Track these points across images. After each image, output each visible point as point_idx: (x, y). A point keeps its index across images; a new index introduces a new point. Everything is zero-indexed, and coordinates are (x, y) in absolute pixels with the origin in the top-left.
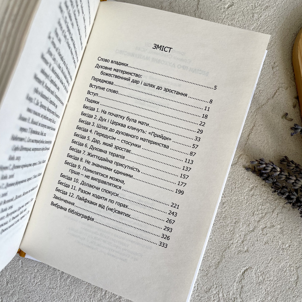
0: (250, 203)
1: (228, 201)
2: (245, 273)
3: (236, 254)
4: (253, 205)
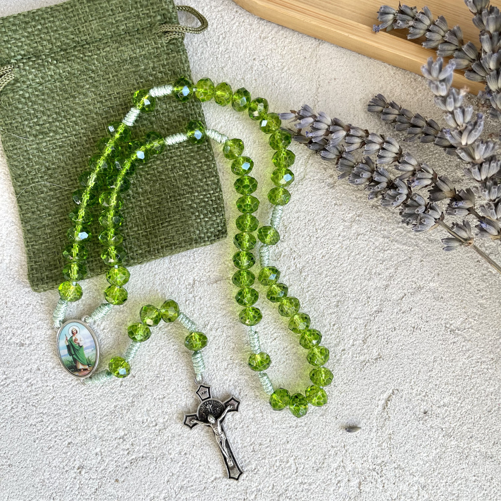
0: (357, 253)
1: (308, 262)
2: (387, 406)
3: (358, 370)
4: (364, 255)
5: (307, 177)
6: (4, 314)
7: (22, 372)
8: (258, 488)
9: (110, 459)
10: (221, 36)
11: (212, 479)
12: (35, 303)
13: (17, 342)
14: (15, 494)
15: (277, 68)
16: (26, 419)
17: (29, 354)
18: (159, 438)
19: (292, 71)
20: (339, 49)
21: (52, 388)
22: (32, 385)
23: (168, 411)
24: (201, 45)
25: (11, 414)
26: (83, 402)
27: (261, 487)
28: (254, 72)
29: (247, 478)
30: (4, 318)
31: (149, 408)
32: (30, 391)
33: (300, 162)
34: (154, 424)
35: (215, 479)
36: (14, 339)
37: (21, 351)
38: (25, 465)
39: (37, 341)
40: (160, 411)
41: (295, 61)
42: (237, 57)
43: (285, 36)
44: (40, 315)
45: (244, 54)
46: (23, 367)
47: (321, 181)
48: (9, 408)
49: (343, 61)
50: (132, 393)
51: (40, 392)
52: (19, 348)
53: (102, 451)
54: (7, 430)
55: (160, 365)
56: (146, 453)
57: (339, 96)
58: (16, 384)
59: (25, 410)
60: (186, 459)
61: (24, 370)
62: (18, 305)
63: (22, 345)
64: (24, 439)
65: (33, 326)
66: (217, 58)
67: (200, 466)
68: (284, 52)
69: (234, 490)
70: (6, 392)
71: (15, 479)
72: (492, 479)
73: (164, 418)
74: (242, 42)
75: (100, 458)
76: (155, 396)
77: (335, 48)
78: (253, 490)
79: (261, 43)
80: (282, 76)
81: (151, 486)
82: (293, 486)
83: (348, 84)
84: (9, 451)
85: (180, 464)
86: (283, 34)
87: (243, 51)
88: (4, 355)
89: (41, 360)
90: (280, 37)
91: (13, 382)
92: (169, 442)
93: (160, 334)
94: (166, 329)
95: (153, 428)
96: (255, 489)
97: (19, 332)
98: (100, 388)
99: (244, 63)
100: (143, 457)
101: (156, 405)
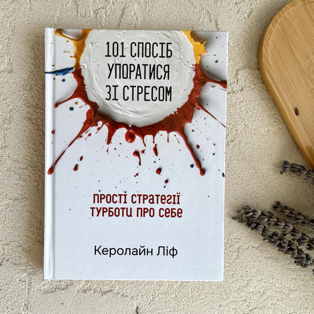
9: (240, 310)
16: (199, 297)
18: (262, 298)
23: (264, 285)
25: (192, 295)
26: (225, 286)
31: (255, 285)
34: (258, 292)
40: (261, 286)
48: (191, 292)
50: (247, 279)
53: (236, 307)
54: (191, 303)
55: (259, 265)
56: (257, 306)
59: (198, 292)
60: (275, 307)
64: (199, 306)
67: (282, 309)
70: (188, 285)
75: (235, 311)
76: (258, 280)
85: (273, 309)
92: (266, 300)
95: (259, 294)
98: (232, 279)
100: (255, 308)
101: (259, 284)
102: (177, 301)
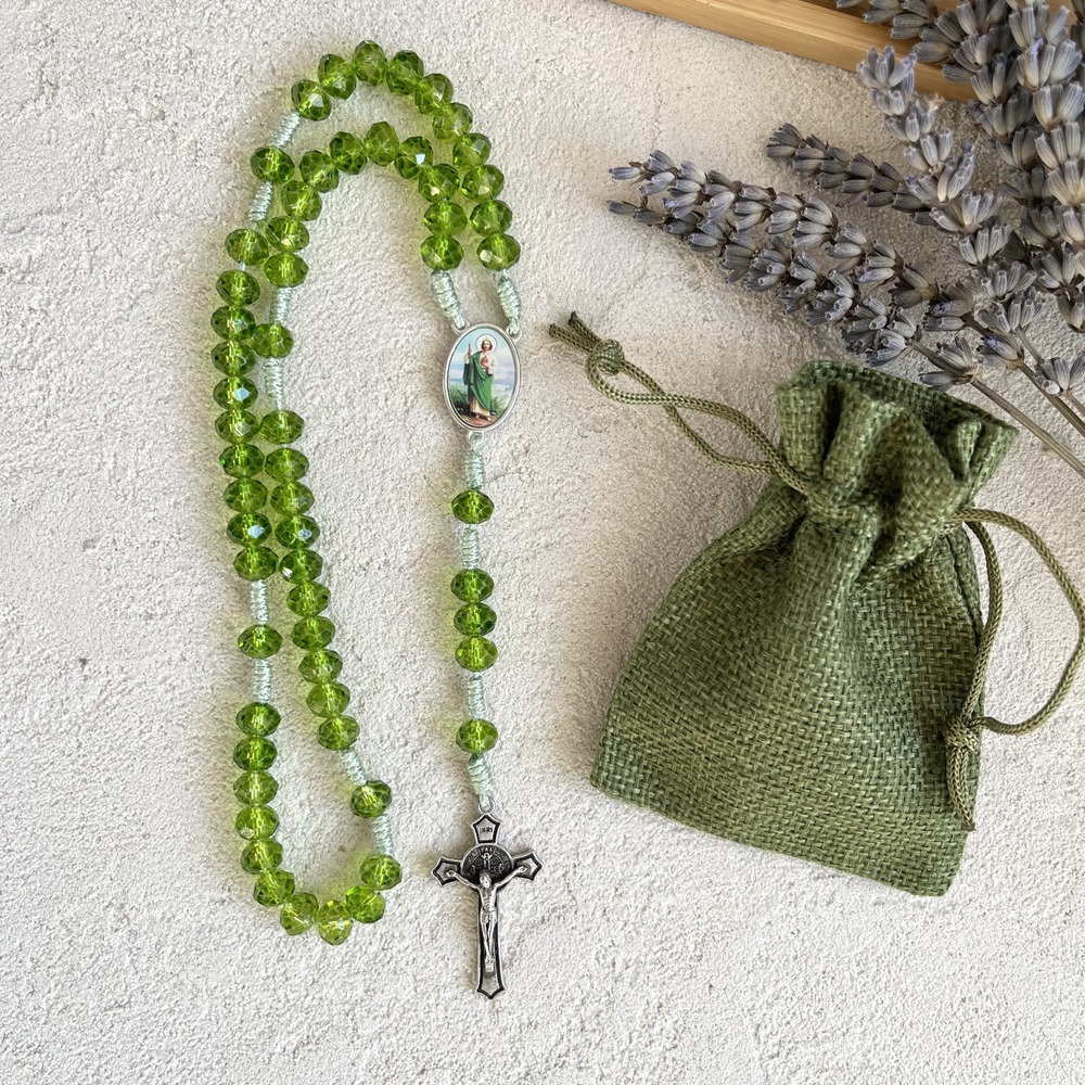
5: (649, 273)
6: (112, 564)
7: (153, 666)
8: (598, 844)
10: (473, 21)
11: (515, 832)
12: (167, 539)
13: (140, 612)
14: (158, 887)
15: (580, 75)
16: (168, 750)
17: (163, 633)
18: (413, 767)
19: (608, 78)
20: (693, 30)
21: (210, 691)
22: (174, 688)
23: (426, 716)
24: (436, 41)
25: (141, 743)
27: (602, 842)
28: (538, 85)
29: (578, 828)
30: (113, 571)
31: (390, 715)
32: (171, 700)
33: (635, 245)
34: (402, 742)
35: (520, 833)
36: (134, 608)
37: (150, 628)
38: (174, 833)
39: (175, 608)
40: (412, 718)
41: (612, 58)
42: (506, 59)
43: (590, 12)
44: (177, 559)
45: (518, 53)
46: (155, 656)
47: (676, 279)
48: (136, 732)
49: (701, 53)
51: (189, 699)
52: (144, 622)
53: (312, 797)
54: (136, 773)
55: (406, 634)
57: (698, 119)
58: (144, 687)
59: (166, 734)
61: (156, 662)
62: (136, 544)
63: (151, 617)
64: (167, 787)
65: (166, 581)
66: (468, 63)
68: (592, 44)
69: (554, 851)
70: (128, 704)
71: (156, 860)
72: (1019, 798)
73: (420, 730)
74: (513, 29)
75: (307, 811)
76: (400, 692)
77: (686, 30)
78: (589, 848)
79: (548, 29)
80: (591, 89)
81: (405, 854)
82: (661, 837)
83: (713, 95)
84: (142, 809)
86: (587, 9)
87: (516, 48)
88: (119, 637)
89: (187, 641)
90: (583, 16)
91: (140, 685)
92: (431, 772)
93: (401, 580)
94: (411, 570)
95: (402, 750)
96: (593, 845)
97: (143, 592)
98: (299, 686)
99: (519, 70)
101: (404, 708)
102: (83, 765)
